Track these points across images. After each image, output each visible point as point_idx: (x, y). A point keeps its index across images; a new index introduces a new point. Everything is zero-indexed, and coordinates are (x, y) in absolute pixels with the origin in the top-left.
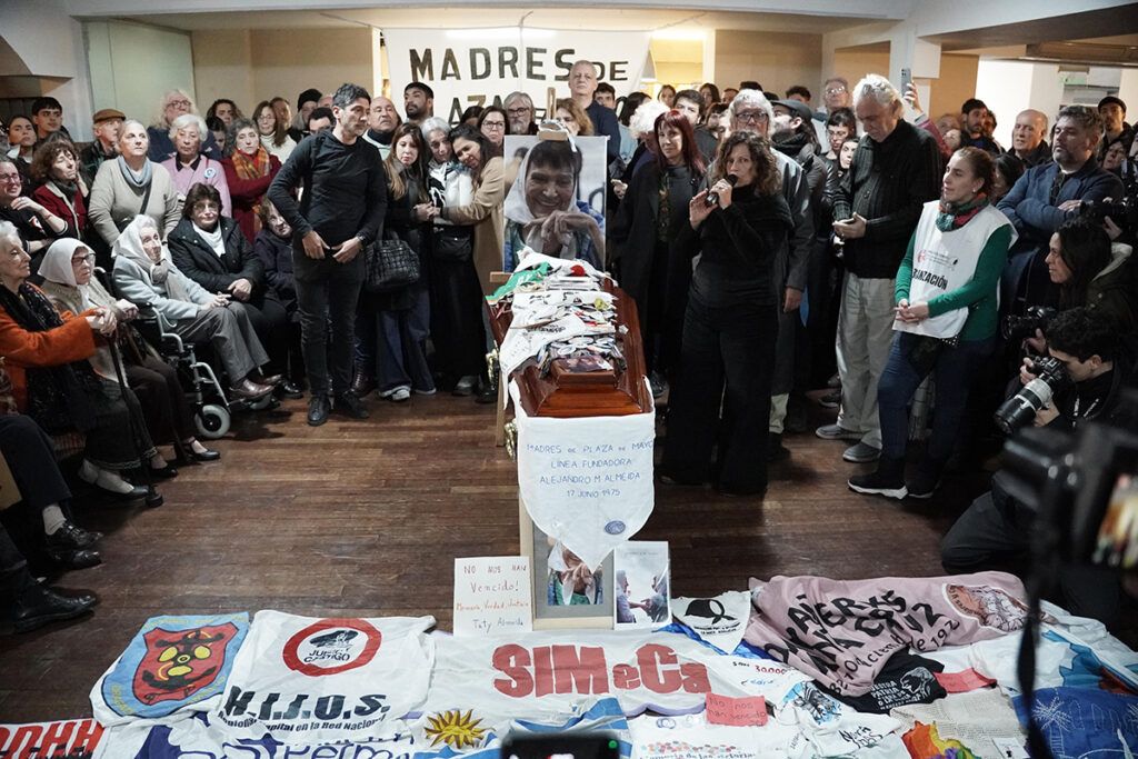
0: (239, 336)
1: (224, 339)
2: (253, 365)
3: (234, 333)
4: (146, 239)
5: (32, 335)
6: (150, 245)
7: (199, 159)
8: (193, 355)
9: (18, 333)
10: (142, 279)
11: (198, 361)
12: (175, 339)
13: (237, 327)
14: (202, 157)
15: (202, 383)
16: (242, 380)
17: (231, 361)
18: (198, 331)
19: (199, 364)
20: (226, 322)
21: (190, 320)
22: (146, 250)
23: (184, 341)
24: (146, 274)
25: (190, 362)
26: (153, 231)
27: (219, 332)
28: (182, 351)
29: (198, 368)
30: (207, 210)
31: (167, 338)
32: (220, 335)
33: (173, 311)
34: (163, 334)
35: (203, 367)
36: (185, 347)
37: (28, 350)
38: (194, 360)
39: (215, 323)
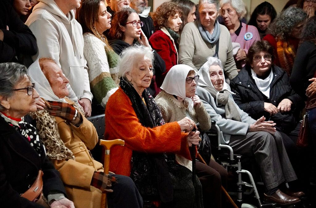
0: (276, 155)
1: (264, 155)
2: (284, 180)
3: (273, 152)
4: (213, 74)
5: (143, 127)
6: (215, 78)
7: (241, 26)
8: (239, 163)
9: (135, 125)
10: (210, 103)
11: (243, 168)
12: (228, 150)
13: (275, 148)
14: (244, 24)
15: (243, 186)
16: (276, 189)
17: (268, 173)
18: (245, 146)
19: (243, 171)
20: (268, 143)
21: (241, 136)
22: (212, 81)
23: (234, 152)
24: (213, 99)
25: (237, 169)
26: (218, 68)
27: (262, 149)
28: (232, 159)
29: (242, 173)
30: (263, 60)
31: (222, 148)
32: (262, 151)
33: (230, 128)
34: (220, 145)
35: (246, 174)
36: (235, 157)
37: (138, 139)
38: (240, 168)
39: (259, 143)
